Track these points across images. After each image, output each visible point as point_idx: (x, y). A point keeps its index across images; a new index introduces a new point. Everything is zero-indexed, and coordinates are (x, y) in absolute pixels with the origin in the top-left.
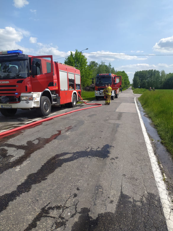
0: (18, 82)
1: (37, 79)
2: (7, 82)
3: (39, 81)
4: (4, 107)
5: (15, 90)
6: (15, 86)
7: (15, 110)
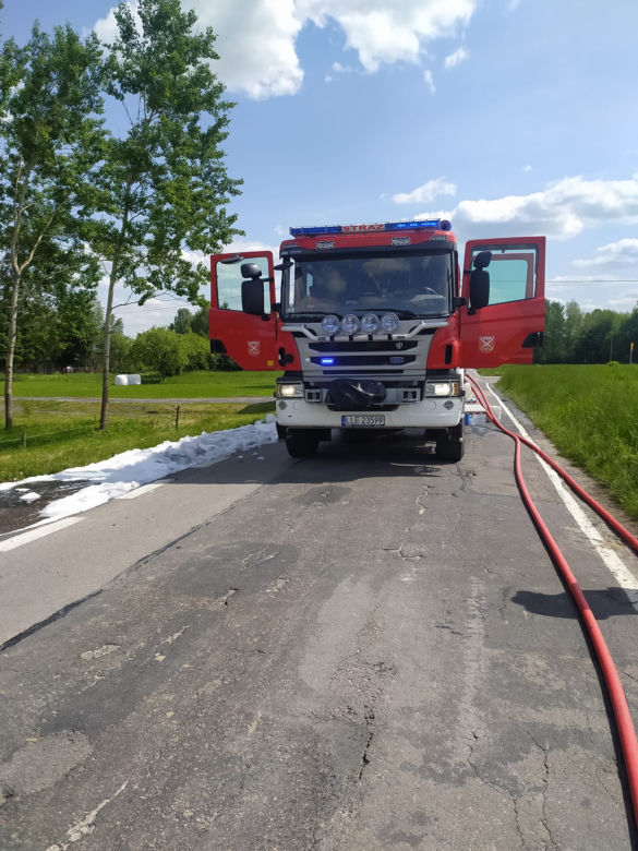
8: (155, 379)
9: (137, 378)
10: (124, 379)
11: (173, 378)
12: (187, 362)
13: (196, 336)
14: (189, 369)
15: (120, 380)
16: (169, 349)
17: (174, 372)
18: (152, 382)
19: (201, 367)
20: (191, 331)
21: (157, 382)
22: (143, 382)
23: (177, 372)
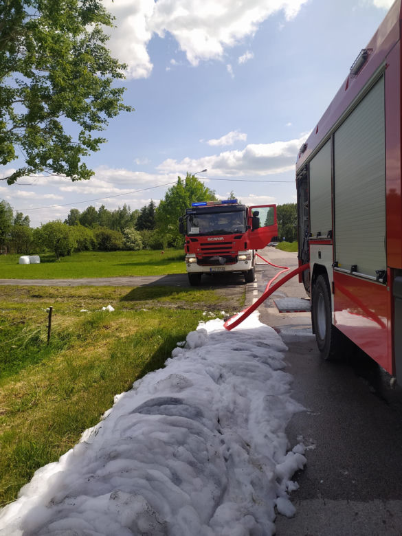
0: (236, 238)
1: (258, 234)
2: (221, 239)
3: (260, 235)
4: (213, 270)
5: (231, 248)
6: (231, 243)
7: (231, 273)
8: (51, 259)
9: (37, 258)
10: (26, 259)
11: (65, 258)
12: (76, 245)
13: (83, 227)
14: (78, 250)
15: (23, 260)
16: (61, 236)
17: (66, 253)
18: (49, 261)
19: (87, 249)
20: (79, 223)
21: (53, 261)
22: (41, 261)
23: (69, 254)
